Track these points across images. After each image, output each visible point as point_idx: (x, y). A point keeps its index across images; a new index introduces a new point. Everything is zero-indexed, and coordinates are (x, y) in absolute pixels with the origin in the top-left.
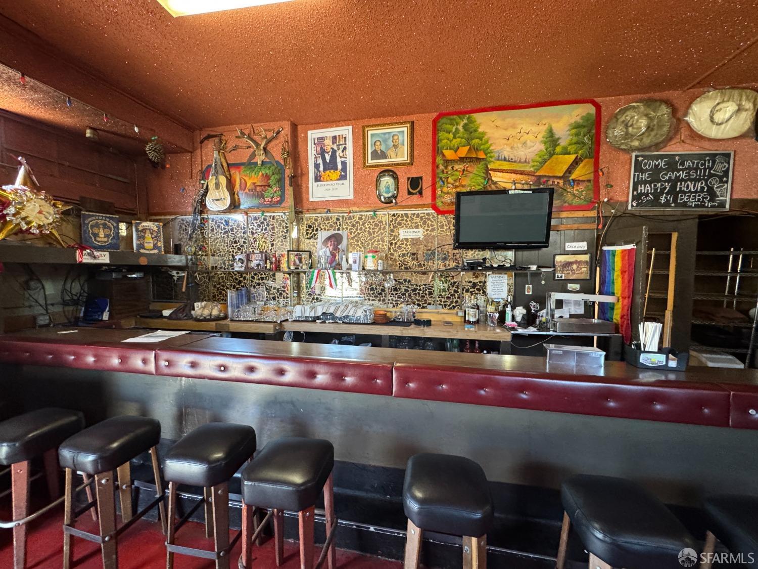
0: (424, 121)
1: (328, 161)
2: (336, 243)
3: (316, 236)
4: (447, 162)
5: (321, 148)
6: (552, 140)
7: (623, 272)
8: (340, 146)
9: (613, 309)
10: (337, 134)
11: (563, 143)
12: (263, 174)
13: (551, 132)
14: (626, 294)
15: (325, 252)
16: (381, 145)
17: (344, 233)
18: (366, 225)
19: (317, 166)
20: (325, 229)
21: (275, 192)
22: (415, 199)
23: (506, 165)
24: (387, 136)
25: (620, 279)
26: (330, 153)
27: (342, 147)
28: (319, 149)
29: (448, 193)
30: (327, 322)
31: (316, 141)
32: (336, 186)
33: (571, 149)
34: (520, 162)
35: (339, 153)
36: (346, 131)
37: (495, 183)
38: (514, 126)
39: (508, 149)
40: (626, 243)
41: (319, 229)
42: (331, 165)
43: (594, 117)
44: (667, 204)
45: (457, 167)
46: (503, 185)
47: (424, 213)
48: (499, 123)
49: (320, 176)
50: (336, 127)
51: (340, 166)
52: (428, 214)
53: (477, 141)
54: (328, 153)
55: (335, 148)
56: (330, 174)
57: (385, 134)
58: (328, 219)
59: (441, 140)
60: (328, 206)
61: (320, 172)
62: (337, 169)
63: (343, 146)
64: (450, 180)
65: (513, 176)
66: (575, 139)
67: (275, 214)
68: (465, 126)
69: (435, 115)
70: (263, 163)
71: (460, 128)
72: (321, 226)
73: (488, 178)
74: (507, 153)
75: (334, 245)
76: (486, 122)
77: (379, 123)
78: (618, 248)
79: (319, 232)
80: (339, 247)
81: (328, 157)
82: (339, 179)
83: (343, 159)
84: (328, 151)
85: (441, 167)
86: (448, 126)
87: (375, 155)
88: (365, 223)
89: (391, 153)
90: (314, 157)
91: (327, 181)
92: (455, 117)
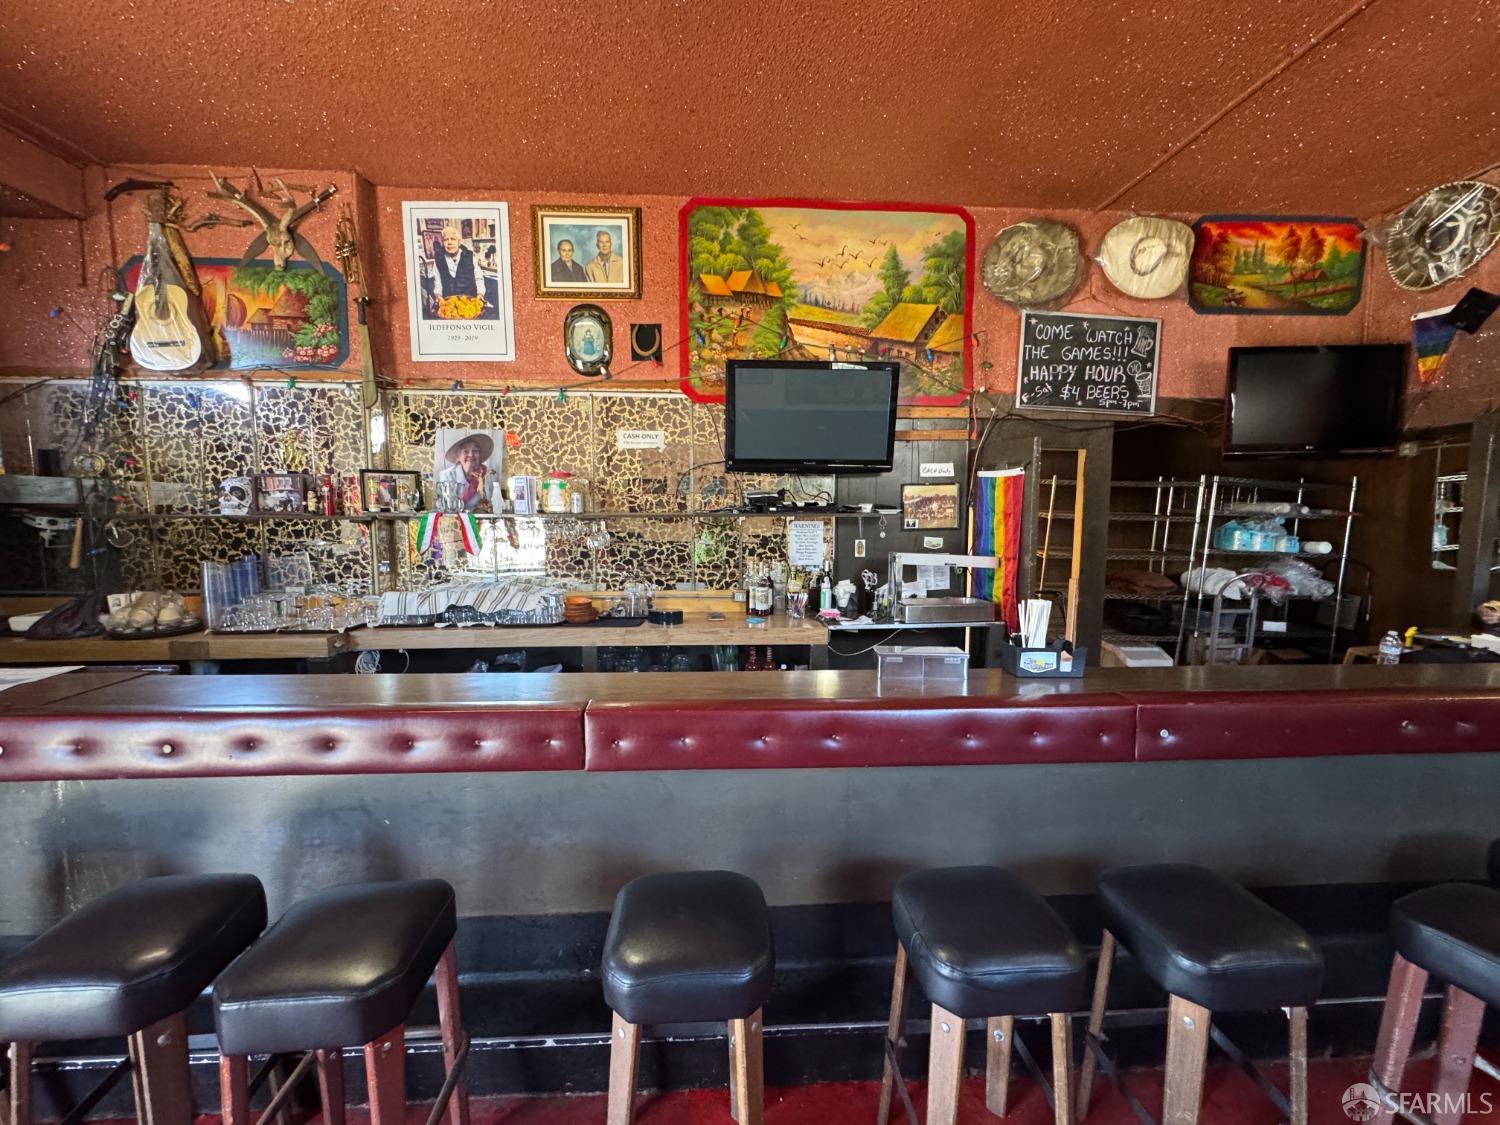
0: (663, 211)
1: (453, 275)
2: (477, 455)
3: (431, 440)
4: (709, 298)
5: (436, 244)
6: (896, 275)
7: (1006, 515)
8: (481, 245)
9: (992, 579)
10: (473, 215)
11: (915, 281)
12: (289, 291)
13: (894, 260)
14: (1011, 555)
15: (453, 474)
16: (572, 250)
17: (497, 436)
18: (545, 418)
19: (427, 284)
20: (451, 424)
21: (324, 335)
22: (646, 370)
23: (819, 315)
24: (585, 232)
25: (1002, 527)
26: (458, 258)
27: (484, 247)
28: (430, 245)
29: (711, 361)
30: (460, 625)
31: (423, 227)
32: (472, 332)
33: (929, 293)
34: (843, 310)
35: (478, 259)
36: (495, 212)
37: (800, 347)
38: (831, 241)
39: (822, 284)
40: (1011, 466)
41: (438, 424)
42: (461, 284)
43: (964, 240)
44: (1071, 402)
45: (728, 310)
46: (815, 352)
47: (666, 399)
48: (805, 231)
49: (436, 307)
50: (470, 200)
51: (481, 289)
52: (674, 402)
53: (765, 262)
54: (453, 255)
55: (470, 247)
56: (459, 303)
57: (581, 227)
58: (457, 402)
59: (697, 254)
60: (459, 374)
61: (434, 297)
62: (473, 293)
63: (488, 245)
64: (716, 335)
65: (832, 336)
66: (934, 277)
67: (326, 386)
68: (742, 230)
69: (684, 200)
70: (288, 264)
71: (734, 232)
72: (443, 417)
73: (788, 338)
74: (819, 290)
75: (474, 459)
76: (782, 227)
77: (567, 203)
78: (1000, 475)
79: (438, 431)
80: (485, 463)
81: (452, 266)
82: (480, 317)
83: (488, 274)
84: (453, 251)
85: (698, 308)
86: (710, 227)
87: (561, 270)
88: (542, 414)
89: (594, 269)
90: (418, 262)
91: (453, 318)
92: (723, 209)
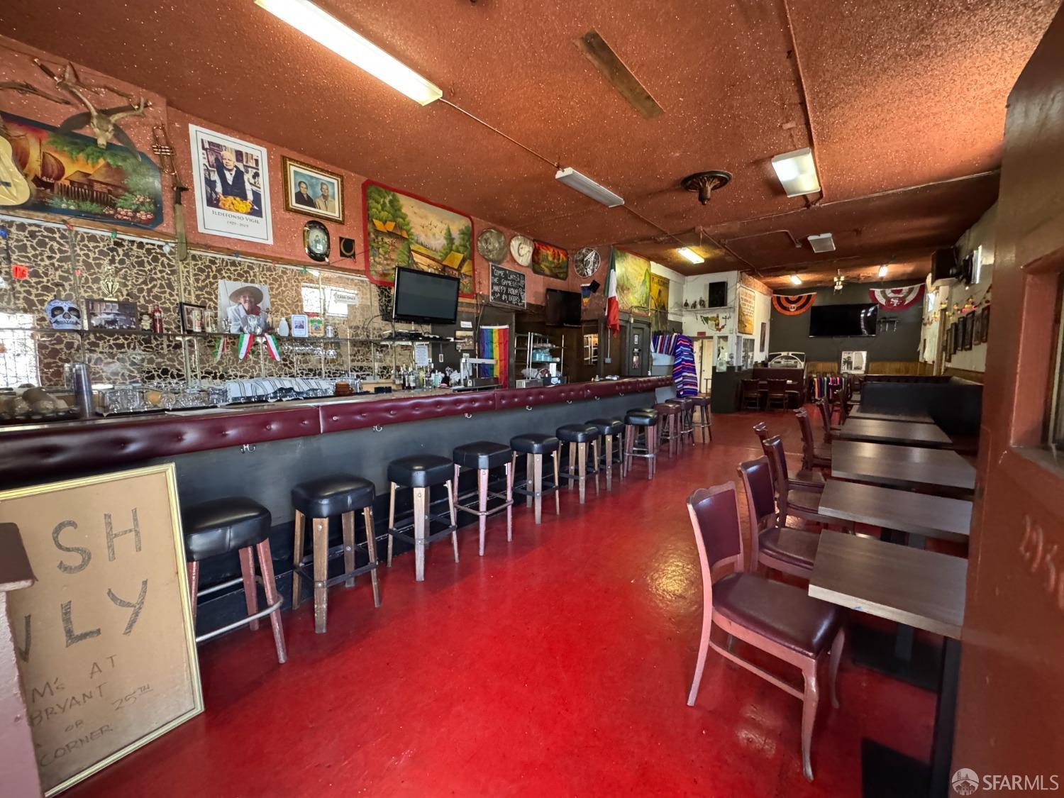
0: (357, 180)
1: (230, 183)
2: (253, 300)
4: (377, 232)
5: (217, 159)
6: (450, 238)
7: (500, 343)
8: (250, 169)
10: (244, 150)
11: (457, 242)
12: (108, 165)
13: (449, 230)
16: (307, 188)
21: (142, 204)
22: (347, 263)
23: (423, 250)
24: (314, 180)
27: (251, 172)
29: (380, 263)
31: (207, 146)
32: (244, 222)
33: (461, 249)
34: (435, 251)
35: (248, 177)
36: (258, 152)
37: (416, 263)
38: (425, 217)
39: (423, 236)
40: (500, 325)
42: (237, 189)
43: (471, 229)
44: (505, 301)
45: (386, 240)
46: (422, 266)
48: (416, 209)
50: (240, 138)
51: (250, 196)
52: (362, 281)
53: (401, 220)
54: (230, 170)
55: (242, 169)
57: (312, 177)
59: (372, 208)
64: (381, 250)
65: (429, 261)
66: (462, 243)
67: (145, 241)
68: (391, 202)
69: (364, 179)
71: (387, 201)
73: (410, 257)
74: (422, 239)
76: (409, 206)
81: (230, 178)
83: (255, 188)
84: (230, 168)
85: (372, 236)
86: (376, 196)
87: (300, 198)
89: (319, 202)
91: (230, 210)
92: (382, 189)
